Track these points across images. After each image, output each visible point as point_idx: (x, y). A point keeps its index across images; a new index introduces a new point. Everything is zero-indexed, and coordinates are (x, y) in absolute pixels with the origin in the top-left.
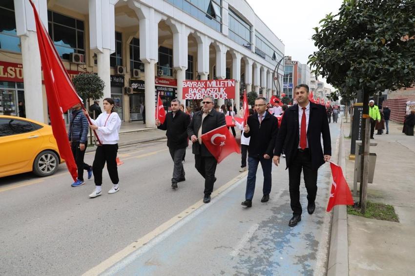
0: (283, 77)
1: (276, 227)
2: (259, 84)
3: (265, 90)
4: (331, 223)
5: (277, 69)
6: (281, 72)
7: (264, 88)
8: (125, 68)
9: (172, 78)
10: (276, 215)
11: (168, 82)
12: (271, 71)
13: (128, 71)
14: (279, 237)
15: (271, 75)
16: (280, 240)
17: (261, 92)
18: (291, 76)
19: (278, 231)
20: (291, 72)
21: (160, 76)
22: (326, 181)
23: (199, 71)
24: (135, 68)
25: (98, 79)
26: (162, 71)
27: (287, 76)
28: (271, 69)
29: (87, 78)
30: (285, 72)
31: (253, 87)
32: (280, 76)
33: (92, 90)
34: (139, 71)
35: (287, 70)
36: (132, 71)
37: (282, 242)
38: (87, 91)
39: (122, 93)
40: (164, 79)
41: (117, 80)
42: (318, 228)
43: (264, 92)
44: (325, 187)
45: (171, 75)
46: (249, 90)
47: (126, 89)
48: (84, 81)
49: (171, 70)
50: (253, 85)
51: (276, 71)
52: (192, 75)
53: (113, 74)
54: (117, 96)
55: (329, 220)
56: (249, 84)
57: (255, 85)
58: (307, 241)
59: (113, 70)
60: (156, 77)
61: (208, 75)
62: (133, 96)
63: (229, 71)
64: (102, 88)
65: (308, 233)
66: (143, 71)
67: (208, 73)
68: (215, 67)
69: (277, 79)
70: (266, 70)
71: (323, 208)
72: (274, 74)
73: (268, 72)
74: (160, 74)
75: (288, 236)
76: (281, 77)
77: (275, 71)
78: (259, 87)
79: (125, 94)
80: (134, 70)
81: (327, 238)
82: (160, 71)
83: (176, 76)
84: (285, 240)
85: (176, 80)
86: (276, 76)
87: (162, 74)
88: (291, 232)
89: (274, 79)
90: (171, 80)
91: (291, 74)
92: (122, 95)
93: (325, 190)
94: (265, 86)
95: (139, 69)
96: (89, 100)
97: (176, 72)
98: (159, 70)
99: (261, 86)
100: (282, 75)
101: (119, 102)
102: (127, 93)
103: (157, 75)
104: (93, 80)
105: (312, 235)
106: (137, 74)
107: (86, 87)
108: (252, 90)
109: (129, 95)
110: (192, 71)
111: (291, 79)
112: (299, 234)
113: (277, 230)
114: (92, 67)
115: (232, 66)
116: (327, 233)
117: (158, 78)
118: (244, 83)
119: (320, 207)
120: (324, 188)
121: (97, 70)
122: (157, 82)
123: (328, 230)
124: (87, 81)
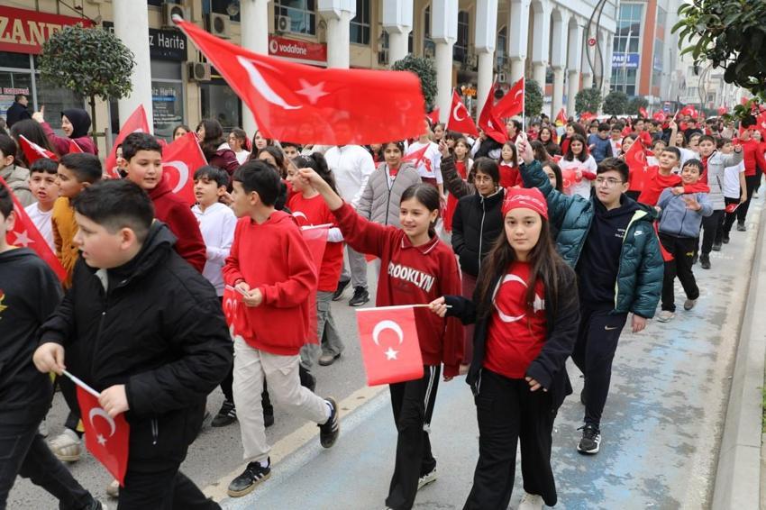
0: (613, 37)
1: (568, 455)
2: (547, 59)
3: (562, 73)
4: (718, 451)
5: (597, 13)
6: (609, 24)
7: (559, 68)
8: (189, 10)
9: (315, 41)
10: (569, 423)
11: (304, 51)
12: (581, 22)
13: (196, 19)
14: (577, 484)
15: (580, 31)
16: (577, 491)
17: (550, 79)
18: (636, 33)
19: (573, 468)
20: (636, 21)
21: (281, 34)
22: (710, 335)
23: (387, 21)
24: (214, 11)
25: (116, 46)
26: (288, 19)
27: (625, 32)
28: (580, 16)
29: (85, 43)
30: (618, 23)
31: (530, 66)
32: (605, 35)
33: (99, 74)
34: (225, 18)
35: (625, 15)
36: (206, 17)
37: (581, 497)
38: (88, 78)
39: (180, 78)
40: (293, 43)
41: (167, 43)
42: (681, 465)
43: (559, 78)
44: (707, 351)
45: (312, 32)
46: (519, 73)
47: (191, 67)
48: (79, 47)
49: (313, 18)
50: (528, 61)
51: (595, 20)
52: (367, 30)
53: (156, 26)
54: (166, 86)
55: (712, 442)
56: (517, 59)
57: (535, 59)
58: (648, 499)
59: (156, 14)
60: (270, 38)
61: (411, 33)
62: (211, 87)
63: (467, 22)
64: (129, 70)
65: (652, 476)
66: (237, 18)
67: (411, 29)
68: (428, 9)
69: (596, 42)
70: (566, 17)
71: (696, 409)
72: (587, 30)
73: (572, 25)
74: (283, 28)
75: (599, 483)
76: (609, 38)
77: (590, 21)
78: (546, 65)
79: (189, 81)
80: (214, 16)
81: (703, 493)
82: (283, 20)
83: (324, 35)
84: (591, 491)
85: (324, 46)
86: (593, 35)
87: (288, 29)
88: (607, 472)
89: (588, 42)
90: (313, 44)
91: (636, 28)
92: (181, 84)
93: (708, 358)
94: (563, 63)
95: (226, 13)
96: (93, 99)
97: (324, 24)
98: (280, 17)
99: (550, 63)
100: (610, 32)
101: (172, 102)
102: (196, 77)
103: (273, 31)
104: (103, 47)
105: (663, 483)
106: (220, 27)
107: (84, 65)
108: (527, 74)
109: (200, 84)
110: (367, 21)
111: (634, 42)
112: (629, 476)
113: (570, 463)
114: (98, 4)
115: (474, 9)
116: (705, 480)
117: (275, 38)
118: (506, 55)
119: (690, 407)
120: (705, 355)
121: (112, 15)
122: (274, 51)
123: (707, 471)
124: (87, 49)
